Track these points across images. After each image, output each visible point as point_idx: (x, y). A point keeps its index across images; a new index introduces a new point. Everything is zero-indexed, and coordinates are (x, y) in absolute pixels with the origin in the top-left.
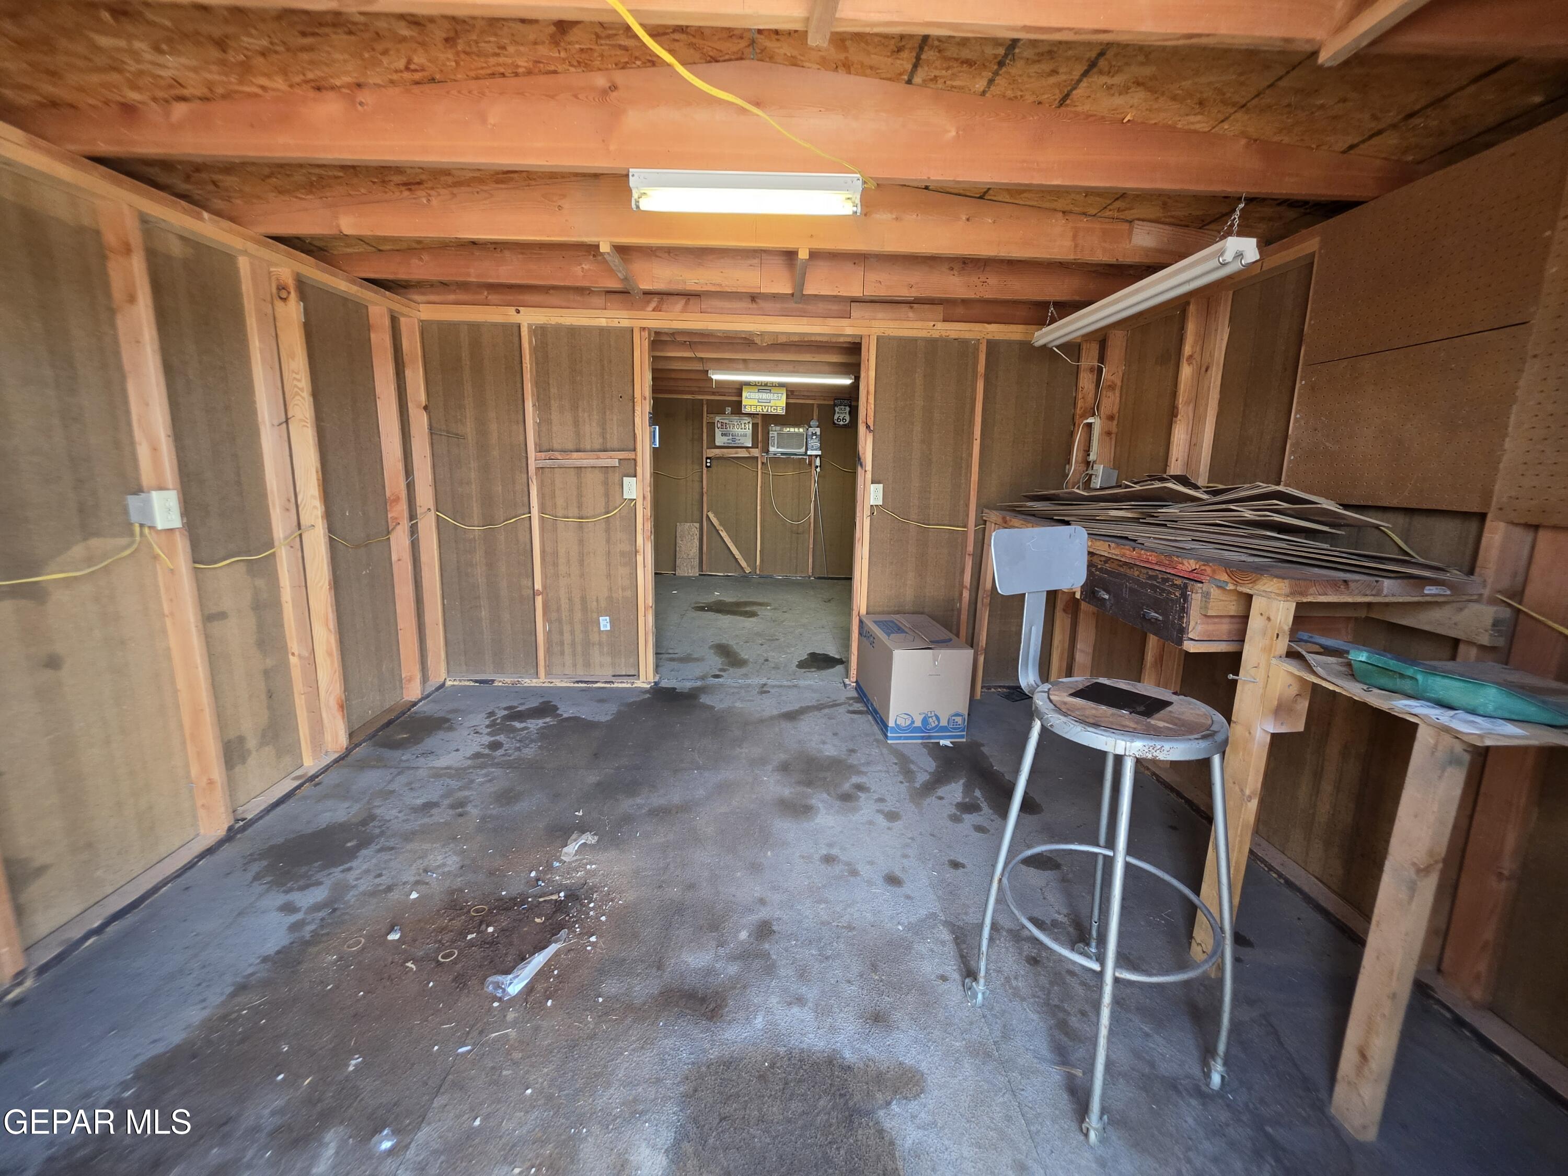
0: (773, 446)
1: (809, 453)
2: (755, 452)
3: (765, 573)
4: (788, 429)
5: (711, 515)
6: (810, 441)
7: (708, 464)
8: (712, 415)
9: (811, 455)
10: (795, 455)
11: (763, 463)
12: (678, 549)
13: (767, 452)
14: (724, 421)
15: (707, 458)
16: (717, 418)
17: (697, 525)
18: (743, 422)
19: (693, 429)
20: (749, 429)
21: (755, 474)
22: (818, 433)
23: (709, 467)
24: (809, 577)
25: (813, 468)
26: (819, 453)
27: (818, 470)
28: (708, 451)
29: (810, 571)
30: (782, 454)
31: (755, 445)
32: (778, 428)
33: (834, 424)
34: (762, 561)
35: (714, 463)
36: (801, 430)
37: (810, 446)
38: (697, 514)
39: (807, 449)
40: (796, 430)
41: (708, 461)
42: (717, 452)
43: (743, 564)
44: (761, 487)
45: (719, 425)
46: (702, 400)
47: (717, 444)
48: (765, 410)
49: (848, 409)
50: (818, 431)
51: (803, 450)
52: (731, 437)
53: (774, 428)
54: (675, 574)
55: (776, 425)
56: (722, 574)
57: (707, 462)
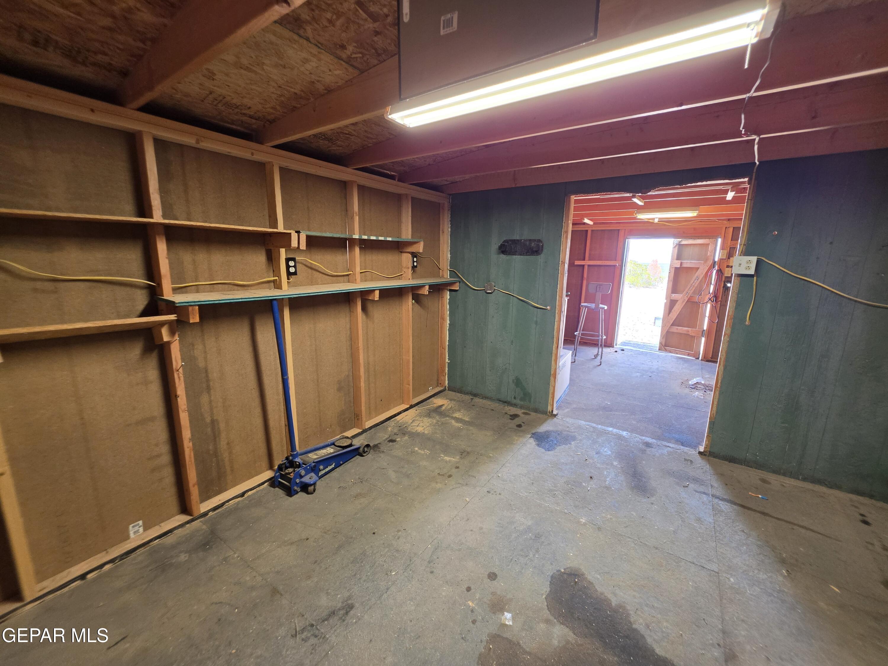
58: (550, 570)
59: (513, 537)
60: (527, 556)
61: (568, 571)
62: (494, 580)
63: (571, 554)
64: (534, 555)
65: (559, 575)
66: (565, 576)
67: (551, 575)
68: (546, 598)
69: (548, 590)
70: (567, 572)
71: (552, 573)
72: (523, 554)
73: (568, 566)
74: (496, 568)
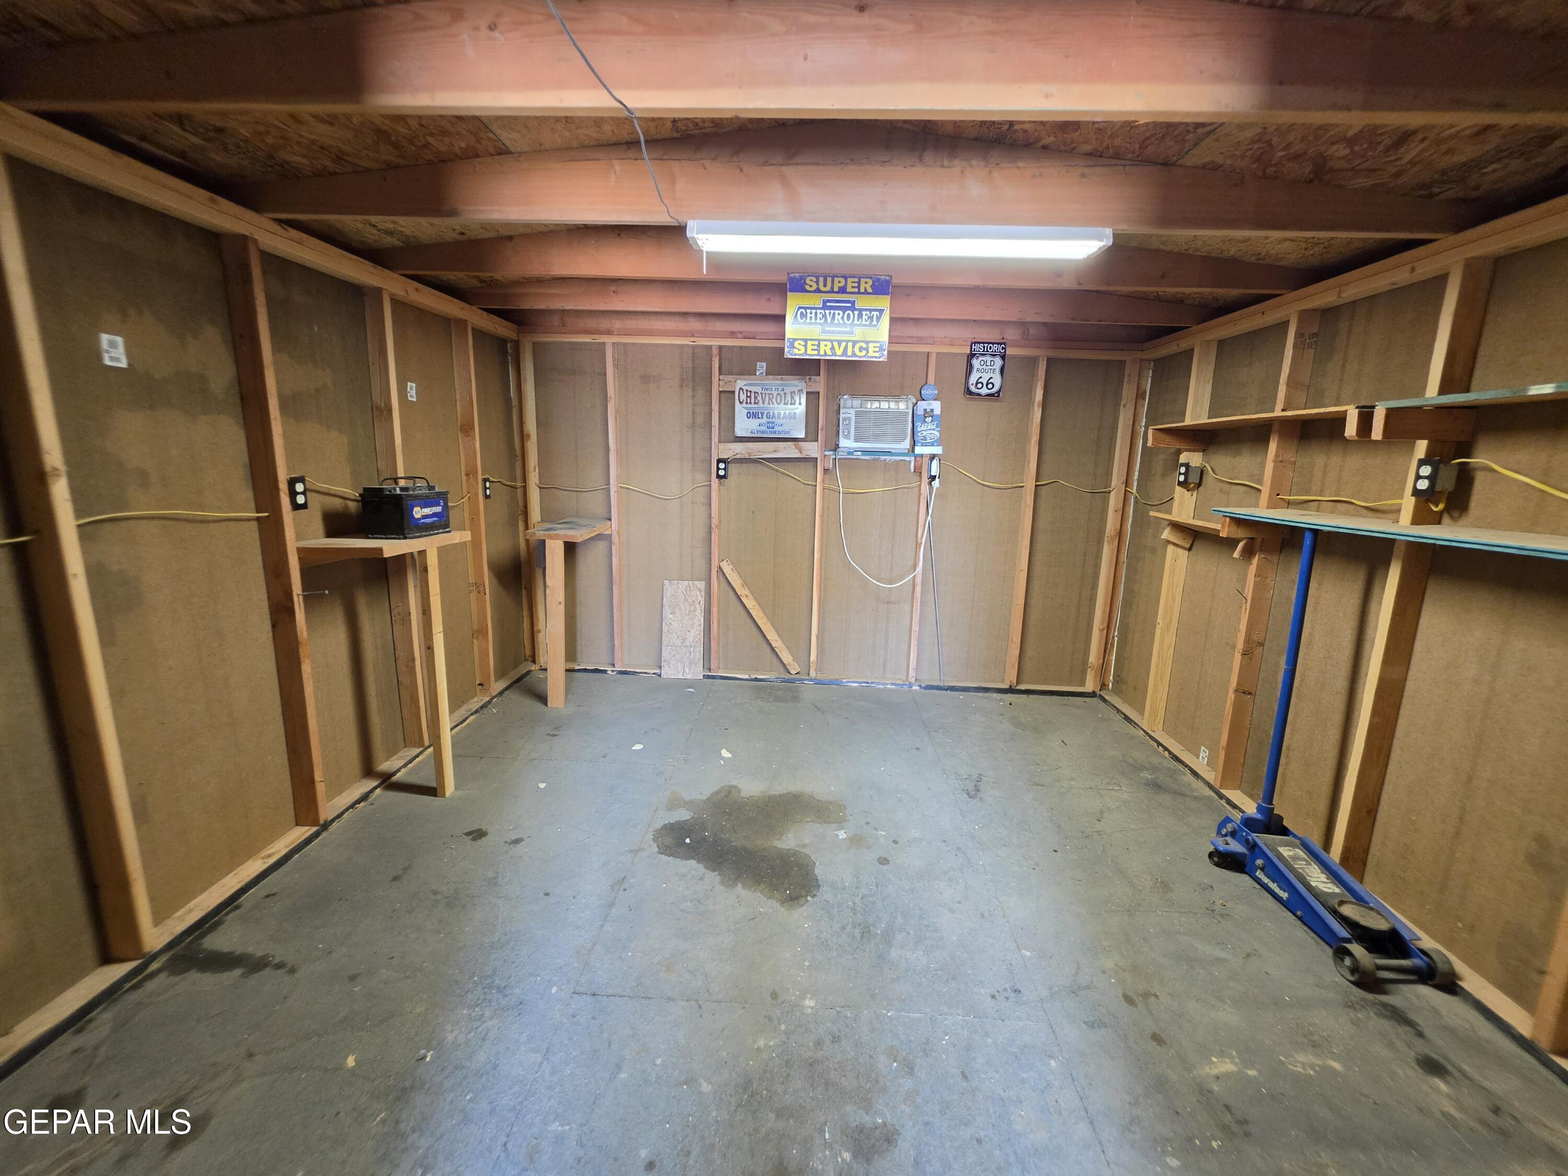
0: (847, 437)
1: (919, 450)
2: (812, 449)
3: (828, 676)
4: (876, 405)
5: (727, 568)
6: (920, 427)
7: (722, 473)
8: (729, 378)
9: (922, 456)
10: (889, 453)
11: (826, 471)
12: (665, 628)
13: (836, 447)
14: (753, 389)
15: (719, 461)
16: (740, 383)
17: (701, 585)
18: (788, 390)
19: (694, 405)
20: (800, 407)
21: (810, 490)
22: (937, 411)
23: (724, 477)
24: (910, 685)
25: (925, 480)
26: (937, 450)
27: (936, 483)
28: (721, 446)
29: (912, 673)
30: (865, 452)
31: (812, 434)
32: (857, 402)
33: (970, 392)
34: (821, 651)
35: (733, 468)
36: (902, 406)
37: (919, 437)
38: (701, 563)
39: (914, 444)
40: (893, 405)
41: (722, 466)
42: (739, 449)
43: (786, 657)
44: (822, 516)
45: (743, 397)
46: (710, 347)
47: (739, 433)
48: (839, 352)
49: (998, 362)
50: (936, 406)
51: (906, 444)
52: (765, 420)
53: (849, 403)
54: (660, 675)
55: (853, 395)
56: (747, 677)
57: (718, 469)
58: (825, 894)
59: (899, 917)
60: (862, 898)
61: (802, 901)
62: (878, 859)
63: (806, 926)
64: (855, 904)
65: (812, 892)
66: (804, 893)
67: (821, 888)
68: (815, 863)
69: (816, 872)
70: (803, 899)
71: (821, 890)
72: (868, 899)
73: (804, 908)
74: (887, 870)
